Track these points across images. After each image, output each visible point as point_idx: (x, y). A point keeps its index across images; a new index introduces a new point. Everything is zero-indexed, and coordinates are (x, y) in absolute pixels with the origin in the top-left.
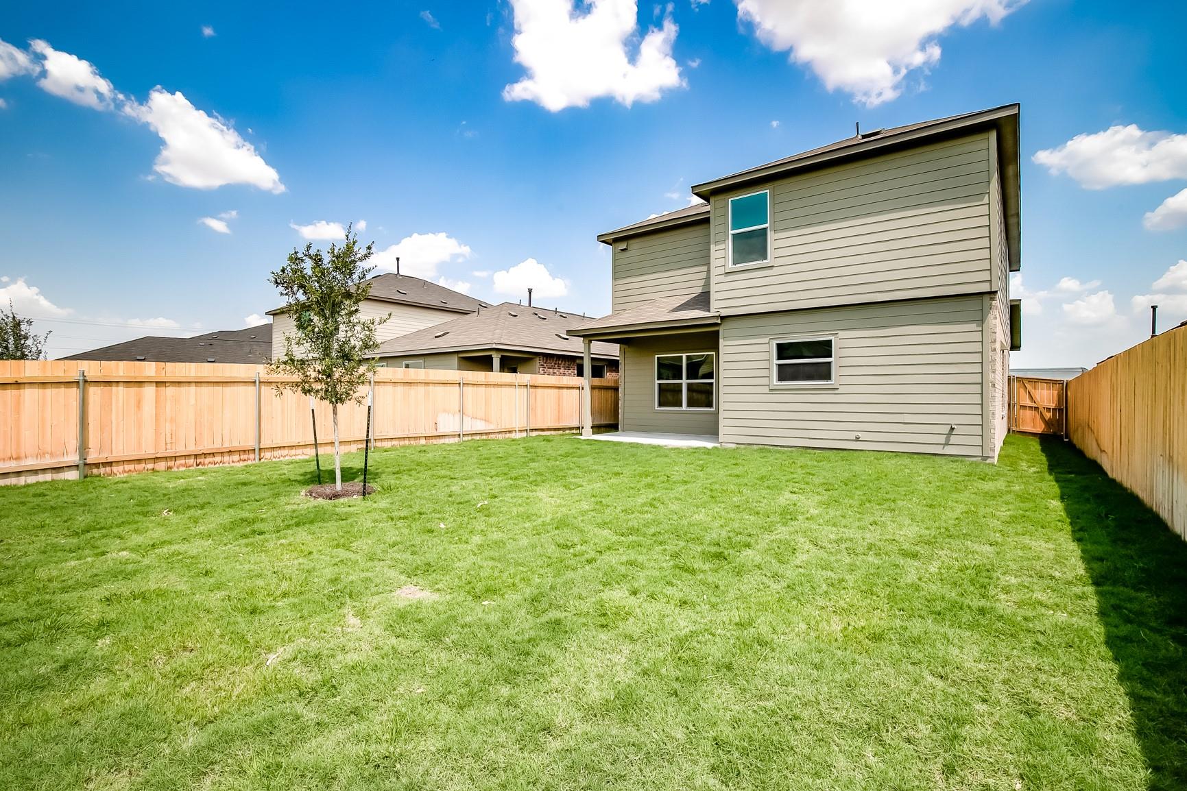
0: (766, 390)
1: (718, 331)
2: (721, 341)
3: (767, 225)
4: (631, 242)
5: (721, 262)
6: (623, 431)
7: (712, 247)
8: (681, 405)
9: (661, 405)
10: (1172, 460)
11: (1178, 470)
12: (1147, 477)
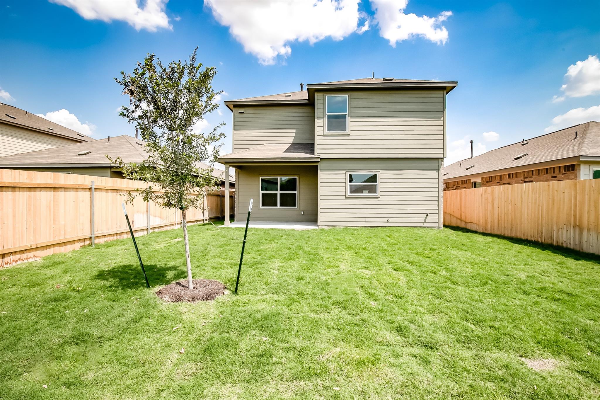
0: (344, 198)
1: (317, 166)
2: (319, 171)
3: (347, 113)
4: (247, 108)
5: (321, 129)
6: (238, 221)
7: (316, 120)
8: (276, 205)
9: (263, 205)
10: (579, 226)
11: (589, 230)
12: (542, 233)
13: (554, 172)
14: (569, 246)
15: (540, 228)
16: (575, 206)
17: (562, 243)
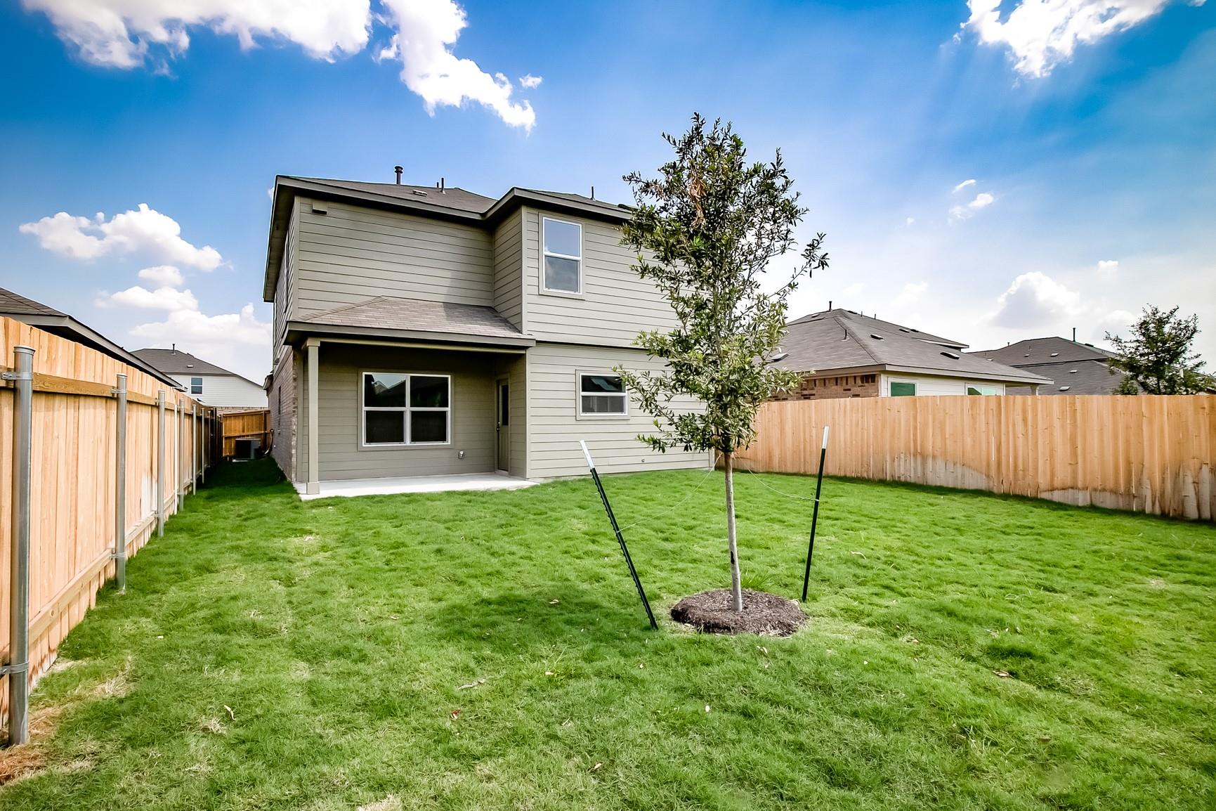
0: (572, 420)
1: (524, 357)
2: (528, 366)
3: (578, 258)
4: (333, 205)
5: (534, 281)
8: (401, 439)
9: (369, 440)
10: (921, 454)
11: (934, 457)
12: (868, 465)
13: (847, 384)
14: (909, 480)
15: (865, 459)
16: (915, 428)
17: (899, 477)
